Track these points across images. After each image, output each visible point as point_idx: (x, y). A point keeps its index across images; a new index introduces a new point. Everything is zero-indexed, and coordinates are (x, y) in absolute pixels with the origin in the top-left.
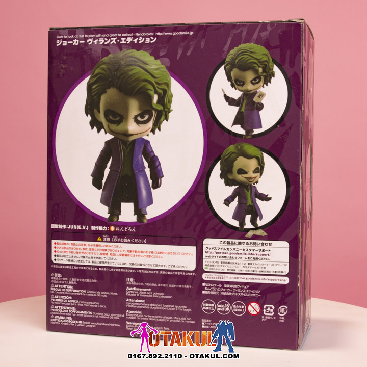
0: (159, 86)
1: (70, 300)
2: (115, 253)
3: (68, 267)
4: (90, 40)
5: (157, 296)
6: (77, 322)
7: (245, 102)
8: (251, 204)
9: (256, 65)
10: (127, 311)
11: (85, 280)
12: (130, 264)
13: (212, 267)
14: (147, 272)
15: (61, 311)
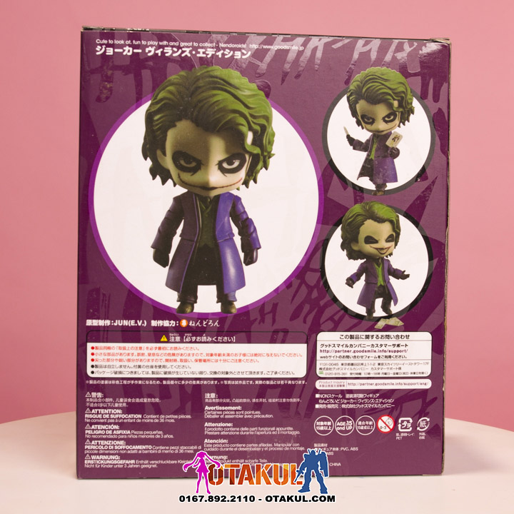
0: (255, 121)
1: (116, 430)
2: (187, 358)
3: (113, 382)
4: (150, 48)
5: (250, 416)
6: (127, 462)
7: (375, 146)
8: (383, 284)
9: (389, 97)
10: (206, 441)
11: (141, 400)
12: (211, 373)
13: (329, 372)
14: (237, 382)
15: (102, 447)
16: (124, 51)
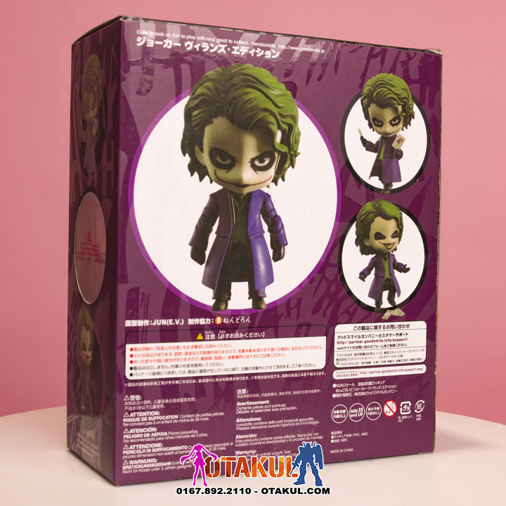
0: (283, 120)
1: (154, 432)
2: (221, 355)
3: (152, 384)
4: (188, 43)
5: (277, 410)
6: (164, 464)
7: (383, 147)
8: (389, 277)
9: (395, 102)
10: (237, 437)
11: (178, 400)
12: (243, 369)
13: (344, 362)
14: (265, 377)
15: (140, 451)
16: (164, 43)
